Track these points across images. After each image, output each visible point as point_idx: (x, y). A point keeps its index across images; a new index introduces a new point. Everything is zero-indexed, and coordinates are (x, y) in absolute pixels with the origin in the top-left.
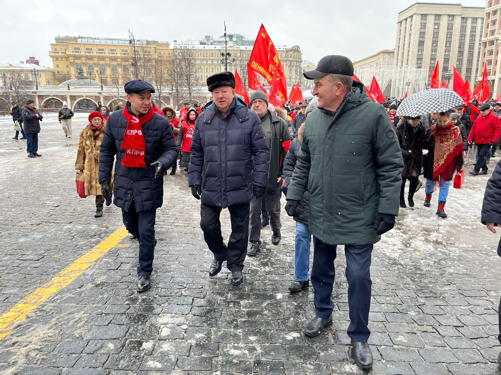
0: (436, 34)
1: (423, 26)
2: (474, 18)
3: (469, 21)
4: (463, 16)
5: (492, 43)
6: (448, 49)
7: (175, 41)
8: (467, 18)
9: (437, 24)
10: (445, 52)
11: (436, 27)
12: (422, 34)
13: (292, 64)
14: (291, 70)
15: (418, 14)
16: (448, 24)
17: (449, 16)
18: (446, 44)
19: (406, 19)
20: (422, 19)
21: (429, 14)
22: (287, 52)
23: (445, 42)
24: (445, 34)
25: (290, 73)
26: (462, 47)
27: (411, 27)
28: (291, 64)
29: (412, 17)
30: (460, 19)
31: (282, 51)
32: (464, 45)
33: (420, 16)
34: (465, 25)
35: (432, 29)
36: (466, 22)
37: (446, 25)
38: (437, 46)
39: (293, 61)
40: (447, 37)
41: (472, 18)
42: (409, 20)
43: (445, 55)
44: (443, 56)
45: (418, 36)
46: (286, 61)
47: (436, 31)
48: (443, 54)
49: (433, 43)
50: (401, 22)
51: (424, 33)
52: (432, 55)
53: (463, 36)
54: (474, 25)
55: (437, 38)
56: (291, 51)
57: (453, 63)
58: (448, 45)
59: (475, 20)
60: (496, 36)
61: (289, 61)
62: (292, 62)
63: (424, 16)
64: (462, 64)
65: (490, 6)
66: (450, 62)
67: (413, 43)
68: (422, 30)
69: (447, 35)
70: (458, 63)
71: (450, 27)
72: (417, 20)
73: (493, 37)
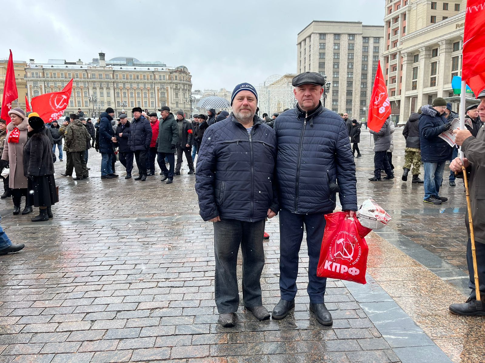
0: (337, 54)
1: (323, 46)
2: (376, 38)
3: (371, 41)
4: (365, 36)
5: (394, 56)
6: (350, 71)
7: (31, 60)
8: (368, 38)
9: (337, 44)
10: (348, 74)
11: (336, 47)
12: (322, 55)
13: (179, 87)
14: (177, 94)
15: (317, 33)
16: (349, 44)
17: (350, 35)
18: (348, 65)
19: (305, 40)
20: (320, 39)
21: (328, 34)
22: (171, 73)
23: (346, 64)
24: (346, 54)
25: (177, 97)
26: (366, 69)
27: (310, 48)
28: (177, 87)
29: (310, 36)
30: (361, 39)
31: (165, 72)
32: (367, 67)
33: (318, 35)
34: (366, 45)
35: (332, 50)
36: (368, 43)
37: (347, 45)
38: (338, 68)
39: (180, 83)
40: (349, 59)
41: (374, 37)
42: (308, 40)
43: (348, 77)
44: (346, 79)
45: (318, 57)
46: (170, 83)
47: (336, 51)
48: (346, 76)
49: (334, 65)
50: (300, 43)
51: (324, 54)
52: (334, 77)
53: (365, 56)
54: (377, 45)
55: (338, 60)
56: (176, 72)
57: (357, 86)
58: (350, 67)
59: (377, 39)
60: (399, 46)
61: (174, 83)
62: (178, 85)
63: (323, 35)
64: (366, 87)
65: (390, 13)
66: (353, 85)
67: (313, 65)
68: (322, 51)
69: (349, 56)
70: (362, 86)
71: (351, 48)
72: (315, 39)
73: (395, 49)
